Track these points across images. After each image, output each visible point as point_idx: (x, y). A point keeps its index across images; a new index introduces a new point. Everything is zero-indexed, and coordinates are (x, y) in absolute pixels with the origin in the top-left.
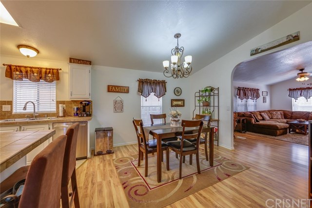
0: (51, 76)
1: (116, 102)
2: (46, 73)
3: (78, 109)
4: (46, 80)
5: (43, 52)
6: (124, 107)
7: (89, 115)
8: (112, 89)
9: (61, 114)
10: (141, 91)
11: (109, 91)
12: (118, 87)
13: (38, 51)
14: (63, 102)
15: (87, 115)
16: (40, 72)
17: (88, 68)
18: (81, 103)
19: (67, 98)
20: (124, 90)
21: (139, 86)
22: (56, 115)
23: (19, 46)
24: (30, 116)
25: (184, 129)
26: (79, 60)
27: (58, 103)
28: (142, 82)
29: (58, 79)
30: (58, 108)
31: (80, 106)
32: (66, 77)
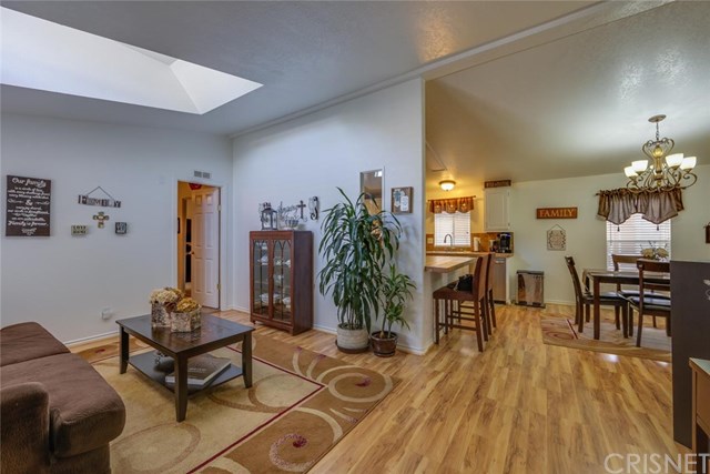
0: (465, 205)
1: (550, 234)
2: (461, 203)
3: (495, 243)
4: (461, 211)
5: (459, 182)
6: (567, 241)
7: (509, 252)
8: (543, 214)
9: (476, 249)
10: (604, 213)
11: (538, 217)
12: (555, 209)
13: (454, 183)
14: (478, 235)
15: (506, 252)
16: (456, 203)
17: (507, 189)
18: (499, 236)
19: (482, 230)
20: (568, 213)
21: (600, 203)
22: (471, 249)
23: (441, 183)
24: (449, 249)
25: (641, 274)
26: (495, 182)
27: (473, 235)
28: (606, 197)
29: (472, 208)
30: (472, 241)
31: (498, 239)
32: (481, 206)
